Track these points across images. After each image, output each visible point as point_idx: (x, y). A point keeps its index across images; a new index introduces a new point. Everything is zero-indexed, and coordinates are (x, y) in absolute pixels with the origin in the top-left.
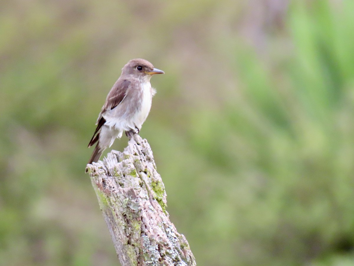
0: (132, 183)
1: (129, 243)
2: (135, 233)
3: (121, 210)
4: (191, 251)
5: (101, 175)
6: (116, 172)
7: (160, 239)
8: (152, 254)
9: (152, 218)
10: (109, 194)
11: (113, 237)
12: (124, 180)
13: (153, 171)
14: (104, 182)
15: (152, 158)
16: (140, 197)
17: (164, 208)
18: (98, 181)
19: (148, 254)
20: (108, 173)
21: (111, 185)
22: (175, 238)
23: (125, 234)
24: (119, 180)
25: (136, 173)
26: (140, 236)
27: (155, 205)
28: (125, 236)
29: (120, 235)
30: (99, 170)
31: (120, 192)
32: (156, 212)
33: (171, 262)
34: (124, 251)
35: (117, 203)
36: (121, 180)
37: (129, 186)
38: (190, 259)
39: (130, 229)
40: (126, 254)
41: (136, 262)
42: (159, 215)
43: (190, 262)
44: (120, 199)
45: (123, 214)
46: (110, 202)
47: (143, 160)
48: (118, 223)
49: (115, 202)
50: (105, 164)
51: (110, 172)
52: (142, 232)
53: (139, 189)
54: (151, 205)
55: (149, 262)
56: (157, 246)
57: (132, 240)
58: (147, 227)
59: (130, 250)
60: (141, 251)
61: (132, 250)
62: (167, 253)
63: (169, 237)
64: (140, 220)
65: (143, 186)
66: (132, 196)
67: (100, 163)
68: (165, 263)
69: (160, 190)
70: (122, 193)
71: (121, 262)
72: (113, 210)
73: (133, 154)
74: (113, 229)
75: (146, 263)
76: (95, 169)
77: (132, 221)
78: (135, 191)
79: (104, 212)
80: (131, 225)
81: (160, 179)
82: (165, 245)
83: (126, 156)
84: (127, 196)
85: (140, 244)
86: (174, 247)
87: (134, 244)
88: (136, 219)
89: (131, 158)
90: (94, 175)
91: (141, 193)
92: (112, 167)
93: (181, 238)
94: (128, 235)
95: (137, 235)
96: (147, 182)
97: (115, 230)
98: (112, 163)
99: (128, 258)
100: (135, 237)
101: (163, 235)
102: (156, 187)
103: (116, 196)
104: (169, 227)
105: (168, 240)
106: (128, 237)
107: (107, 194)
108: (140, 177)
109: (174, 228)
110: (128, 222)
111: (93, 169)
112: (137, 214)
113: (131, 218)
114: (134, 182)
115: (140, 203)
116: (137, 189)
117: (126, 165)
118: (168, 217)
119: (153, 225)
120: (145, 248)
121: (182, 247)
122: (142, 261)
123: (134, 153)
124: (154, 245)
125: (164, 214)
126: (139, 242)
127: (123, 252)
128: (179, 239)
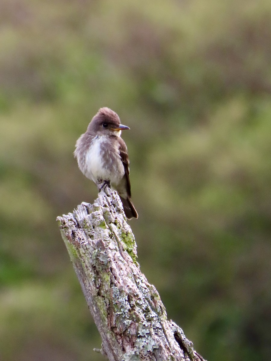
0: (102, 235)
1: (99, 294)
2: (104, 284)
3: (90, 262)
4: (161, 302)
5: (70, 227)
6: (86, 224)
7: (130, 290)
8: (122, 305)
9: (121, 269)
10: (78, 246)
11: (84, 289)
12: (93, 231)
13: (123, 222)
14: (73, 233)
15: (122, 210)
16: (110, 248)
17: (135, 259)
18: (68, 233)
19: (118, 305)
20: (78, 225)
21: (80, 237)
22: (145, 288)
23: (95, 286)
24: (89, 231)
25: (105, 224)
26: (109, 287)
27: (125, 256)
28: (95, 288)
29: (90, 286)
30: (69, 222)
31: (89, 244)
32: (125, 262)
33: (141, 313)
34: (94, 302)
35: (86, 255)
36: (91, 232)
37: (98, 238)
38: (160, 309)
39: (99, 280)
40: (96, 305)
41: (106, 314)
42: (128, 266)
43: (161, 312)
44: (90, 250)
45: (92, 266)
46: (80, 253)
47: (113, 211)
48: (88, 275)
49: (85, 254)
50: (75, 216)
51: (80, 223)
52: (112, 283)
53: (108, 240)
54: (121, 256)
55: (119, 313)
56: (126, 297)
57: (102, 291)
58: (117, 278)
59: (100, 302)
60: (111, 302)
61: (102, 301)
62: (137, 304)
63: (139, 288)
64: (109, 272)
65: (112, 237)
66: (100, 247)
67: (70, 215)
68: (135, 313)
69: (130, 241)
70: (91, 245)
71: (92, 314)
72: (83, 261)
73: (102, 206)
74: (83, 281)
75: (116, 314)
76: (64, 221)
77: (102, 272)
78: (104, 242)
79: (74, 264)
80: (101, 276)
81: (130, 230)
82: (134, 296)
83: (96, 207)
84: (96, 247)
85: (110, 295)
86: (144, 298)
87: (104, 295)
88: (106, 270)
89: (100, 210)
90: (63, 227)
91: (110, 244)
92: (81, 219)
93: (151, 289)
94: (98, 286)
95: (107, 286)
96: (117, 233)
97: (85, 282)
98: (82, 215)
99: (98, 309)
100: (105, 289)
101: (133, 286)
102: (126, 238)
103: (85, 248)
104: (139, 278)
105: (138, 291)
106: (97, 288)
107: (76, 246)
108: (110, 228)
109: (145, 279)
110: (97, 273)
111: (63, 221)
112: (106, 265)
113: (100, 270)
114: (103, 233)
115: (109, 254)
116: (106, 241)
117: (96, 216)
118: (139, 268)
119: (123, 276)
120: (115, 299)
121: (152, 298)
122: (111, 312)
123: (104, 204)
124: (123, 296)
125: (134, 264)
126: (109, 293)
127: (94, 304)
128: (149, 289)
